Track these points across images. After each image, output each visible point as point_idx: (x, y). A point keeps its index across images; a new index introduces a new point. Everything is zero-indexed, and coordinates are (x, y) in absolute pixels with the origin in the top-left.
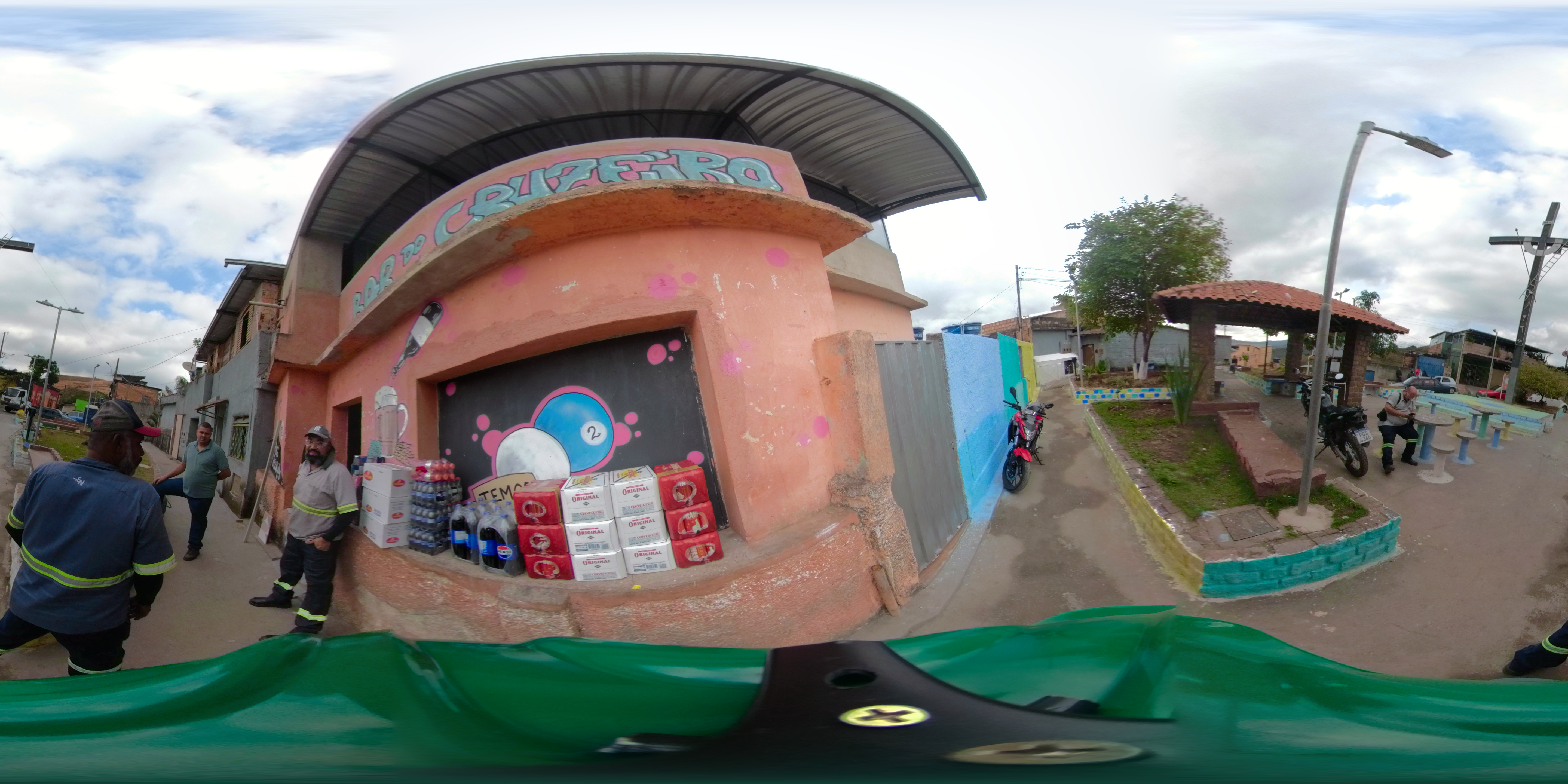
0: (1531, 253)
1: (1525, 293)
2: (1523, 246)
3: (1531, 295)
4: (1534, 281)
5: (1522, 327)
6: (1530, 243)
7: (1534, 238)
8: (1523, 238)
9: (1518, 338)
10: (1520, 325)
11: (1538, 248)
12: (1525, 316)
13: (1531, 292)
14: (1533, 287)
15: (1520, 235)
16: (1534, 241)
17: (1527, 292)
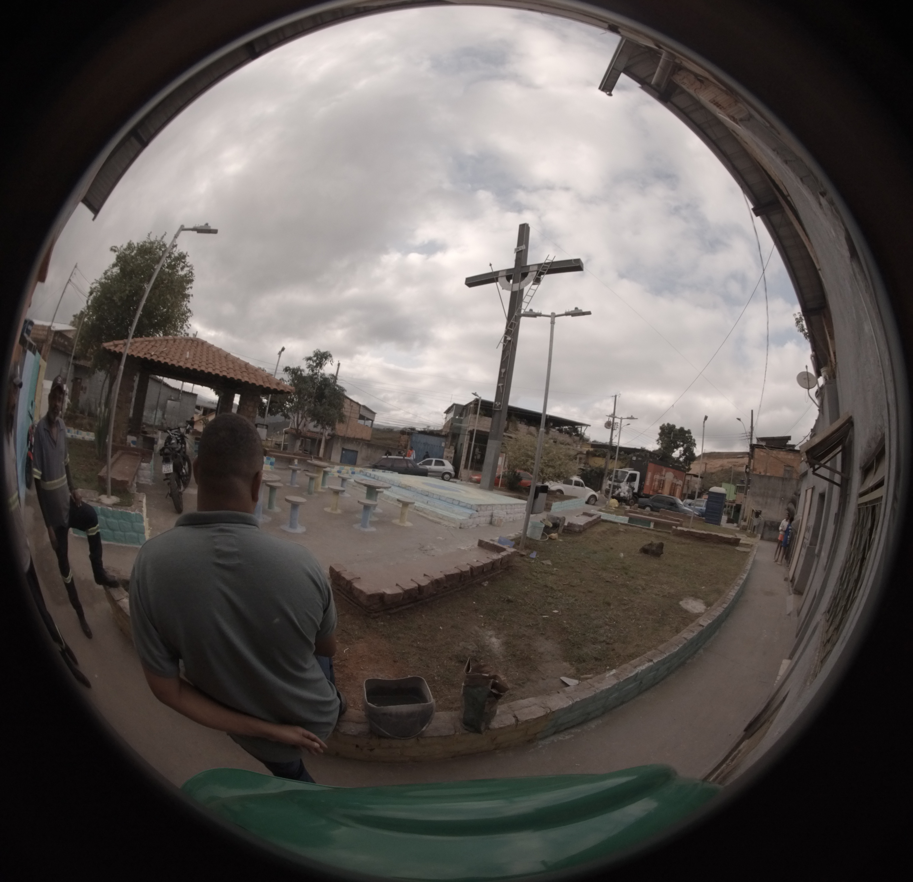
0: (507, 289)
1: (502, 341)
2: (498, 283)
3: (510, 341)
4: (512, 323)
5: (500, 385)
6: (505, 278)
7: (508, 270)
8: (497, 273)
9: (497, 399)
10: (499, 382)
11: (513, 283)
12: (503, 371)
13: (509, 338)
14: (511, 331)
15: (495, 270)
16: (510, 275)
17: (505, 338)
